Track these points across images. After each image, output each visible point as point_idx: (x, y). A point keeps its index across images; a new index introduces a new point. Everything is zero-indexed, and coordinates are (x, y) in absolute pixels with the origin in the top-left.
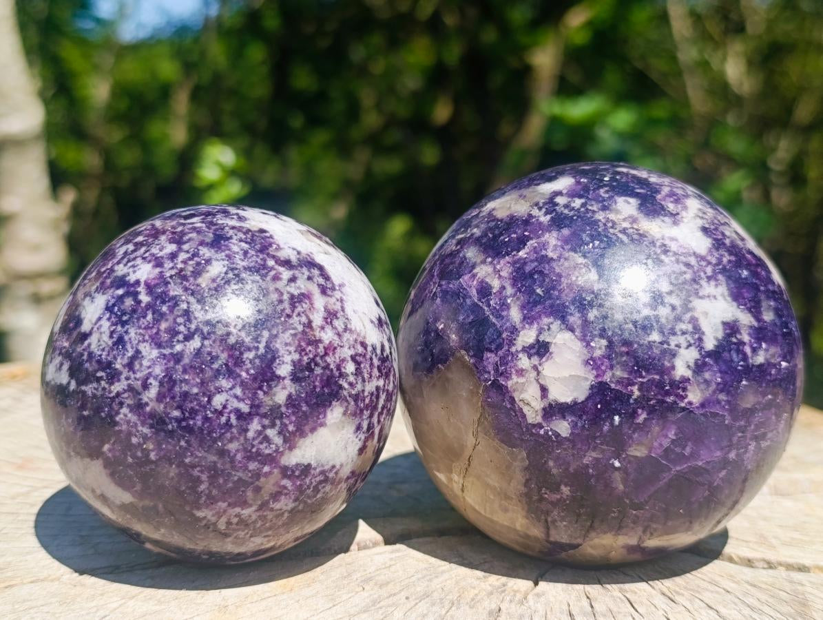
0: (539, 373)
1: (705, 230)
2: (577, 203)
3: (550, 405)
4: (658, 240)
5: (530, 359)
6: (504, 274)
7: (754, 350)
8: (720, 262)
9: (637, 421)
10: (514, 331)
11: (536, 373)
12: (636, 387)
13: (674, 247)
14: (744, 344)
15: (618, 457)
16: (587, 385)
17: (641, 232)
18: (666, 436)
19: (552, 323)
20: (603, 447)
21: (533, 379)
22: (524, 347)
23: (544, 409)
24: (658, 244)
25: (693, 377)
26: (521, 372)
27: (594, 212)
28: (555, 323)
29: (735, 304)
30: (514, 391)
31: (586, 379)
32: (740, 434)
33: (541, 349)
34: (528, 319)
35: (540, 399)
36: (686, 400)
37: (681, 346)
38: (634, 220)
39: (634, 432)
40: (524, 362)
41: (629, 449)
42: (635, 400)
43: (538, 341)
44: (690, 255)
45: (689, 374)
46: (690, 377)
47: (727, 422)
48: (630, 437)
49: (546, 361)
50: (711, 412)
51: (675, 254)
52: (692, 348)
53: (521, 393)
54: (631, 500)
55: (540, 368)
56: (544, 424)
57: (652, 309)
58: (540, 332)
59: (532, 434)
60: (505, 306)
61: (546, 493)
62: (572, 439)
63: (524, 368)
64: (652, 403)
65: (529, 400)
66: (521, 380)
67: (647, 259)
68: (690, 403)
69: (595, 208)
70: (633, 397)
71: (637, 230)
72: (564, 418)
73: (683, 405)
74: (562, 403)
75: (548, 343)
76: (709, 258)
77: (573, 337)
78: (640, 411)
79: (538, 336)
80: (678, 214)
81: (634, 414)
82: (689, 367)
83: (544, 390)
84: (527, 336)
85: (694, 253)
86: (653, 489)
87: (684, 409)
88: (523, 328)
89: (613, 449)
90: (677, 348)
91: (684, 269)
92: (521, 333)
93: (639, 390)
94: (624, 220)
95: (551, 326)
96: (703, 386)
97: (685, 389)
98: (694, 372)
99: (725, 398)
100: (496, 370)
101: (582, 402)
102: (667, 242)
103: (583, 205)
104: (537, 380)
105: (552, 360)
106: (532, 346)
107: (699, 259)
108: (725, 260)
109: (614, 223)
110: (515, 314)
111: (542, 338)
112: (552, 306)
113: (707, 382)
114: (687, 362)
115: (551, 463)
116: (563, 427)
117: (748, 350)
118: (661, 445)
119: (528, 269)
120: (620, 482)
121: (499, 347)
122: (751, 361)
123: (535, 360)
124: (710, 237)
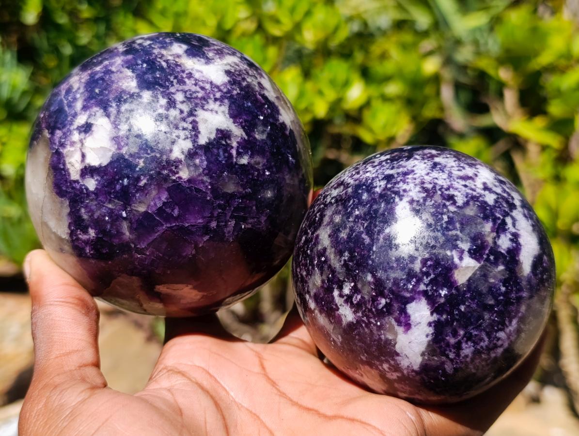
0: (83, 144)
1: (228, 73)
2: (148, 42)
3: (85, 167)
4: (187, 70)
5: (79, 134)
6: (83, 81)
7: (239, 154)
8: (229, 92)
9: (140, 185)
10: (75, 115)
11: (81, 144)
12: (143, 160)
13: (197, 75)
14: (232, 147)
15: (125, 209)
16: (110, 154)
17: (179, 63)
18: (160, 198)
19: (98, 111)
20: (115, 200)
21: (78, 149)
22: (78, 127)
23: (82, 170)
24: (187, 72)
25: (184, 160)
26: (73, 144)
27: (154, 48)
28: (100, 111)
29: (231, 120)
30: (67, 156)
31: (110, 150)
32: (220, 211)
33: (87, 128)
34: (85, 108)
35: (80, 163)
36: (177, 176)
37: (180, 137)
38: (179, 56)
39: (136, 192)
40: (76, 136)
41: (133, 205)
42: (140, 169)
43: (87, 123)
44: (207, 83)
45: (182, 157)
46: (183, 160)
47: (208, 198)
48: (134, 196)
49: (89, 136)
50: (195, 188)
51: (196, 80)
52: (189, 140)
53: (70, 158)
54: (135, 246)
55: (84, 141)
56: (80, 181)
57: (165, 109)
58: (90, 117)
59: (73, 188)
60: (75, 99)
61: (80, 234)
62: (97, 193)
63: (75, 141)
64: (151, 172)
65: (74, 163)
66: (72, 149)
67: (174, 79)
68: (180, 178)
69: (156, 47)
70: (139, 167)
71: (176, 62)
72: (92, 177)
73: (174, 178)
74: (93, 166)
75: (92, 124)
76: (222, 88)
77: (108, 121)
78: (142, 177)
79: (87, 119)
80: (213, 59)
81: (138, 179)
82: (183, 152)
83: (83, 156)
84: (81, 120)
85: (211, 83)
86: (151, 239)
87: (174, 181)
88: (80, 114)
89: (122, 203)
90: (176, 138)
91: (199, 89)
92: (79, 117)
93: (144, 162)
94: (171, 55)
95: (97, 113)
96: (192, 169)
97: (177, 167)
98: (186, 156)
99: (209, 181)
100: (60, 142)
101: (105, 166)
102: (194, 72)
103: (150, 45)
104: (81, 149)
105: (92, 136)
106: (83, 126)
107: (213, 86)
108: (235, 92)
109: (163, 55)
110: (79, 105)
111: (90, 121)
112: (101, 100)
113: (196, 166)
114: (182, 149)
115: (83, 210)
116: (91, 184)
117: (234, 152)
118: (155, 204)
119: (97, 77)
120: (127, 229)
121: (64, 126)
122: (235, 160)
123: (83, 135)
124: (230, 77)
